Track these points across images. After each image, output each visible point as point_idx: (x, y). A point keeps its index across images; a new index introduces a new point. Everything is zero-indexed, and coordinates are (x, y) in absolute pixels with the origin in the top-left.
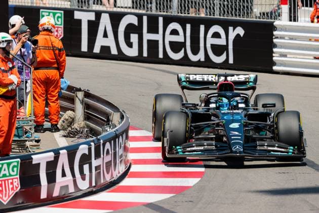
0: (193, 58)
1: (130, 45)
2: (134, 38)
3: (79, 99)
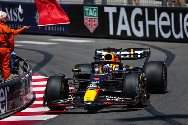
0: (177, 36)
1: (138, 29)
2: (141, 24)
3: (21, 67)
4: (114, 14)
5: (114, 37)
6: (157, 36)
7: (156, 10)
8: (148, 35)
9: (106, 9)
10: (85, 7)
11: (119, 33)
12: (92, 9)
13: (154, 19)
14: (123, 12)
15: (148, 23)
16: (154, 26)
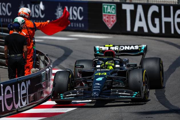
1: (154, 25)
2: (157, 21)
4: (131, 11)
5: (132, 33)
6: (173, 32)
7: (172, 8)
8: (164, 32)
9: (124, 7)
10: (103, 4)
11: (136, 30)
12: (111, 6)
13: (170, 16)
14: (140, 9)
15: (164, 19)
16: (170, 23)
